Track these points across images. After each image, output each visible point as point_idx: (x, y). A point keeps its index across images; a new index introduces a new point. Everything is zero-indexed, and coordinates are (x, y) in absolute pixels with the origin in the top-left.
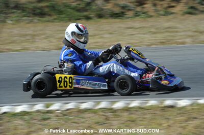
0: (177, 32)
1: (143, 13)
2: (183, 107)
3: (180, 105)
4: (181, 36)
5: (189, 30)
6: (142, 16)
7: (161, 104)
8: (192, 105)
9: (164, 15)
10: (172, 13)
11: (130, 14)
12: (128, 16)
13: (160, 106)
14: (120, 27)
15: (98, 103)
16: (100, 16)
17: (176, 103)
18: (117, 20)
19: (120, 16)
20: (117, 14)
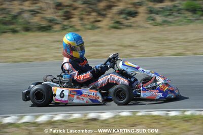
0: (102, 46)
1: (71, 27)
2: (106, 120)
3: (102, 118)
4: (106, 49)
5: (114, 44)
6: (69, 30)
7: (85, 117)
8: (114, 118)
9: (91, 29)
10: (99, 28)
11: (57, 27)
12: (55, 30)
13: (84, 119)
14: (47, 41)
15: (22, 117)
16: (27, 30)
17: (99, 116)
18: (44, 33)
19: (47, 30)
20: (44, 27)
